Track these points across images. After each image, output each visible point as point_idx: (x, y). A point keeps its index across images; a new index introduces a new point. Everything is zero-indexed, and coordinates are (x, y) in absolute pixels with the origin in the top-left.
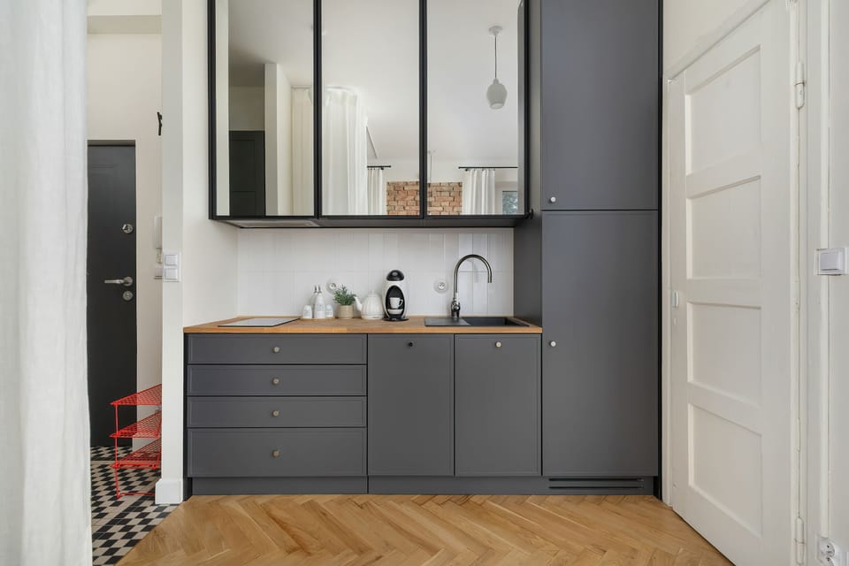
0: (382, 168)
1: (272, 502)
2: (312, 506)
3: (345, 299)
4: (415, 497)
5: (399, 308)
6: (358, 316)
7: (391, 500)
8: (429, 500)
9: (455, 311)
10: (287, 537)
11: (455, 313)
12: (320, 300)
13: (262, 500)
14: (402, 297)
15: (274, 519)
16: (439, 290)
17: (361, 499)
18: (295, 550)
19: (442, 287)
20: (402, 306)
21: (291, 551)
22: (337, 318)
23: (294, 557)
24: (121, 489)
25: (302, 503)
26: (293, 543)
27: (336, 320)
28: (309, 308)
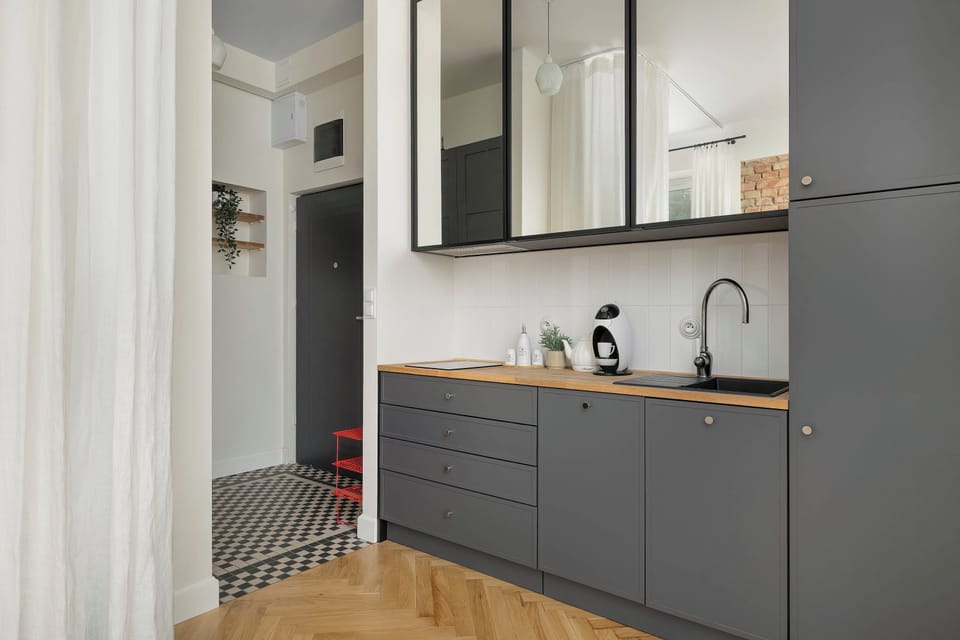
0: (732, 141)
1: (443, 568)
2: (476, 585)
3: (554, 343)
4: (594, 618)
5: (612, 357)
6: (568, 367)
7: (562, 610)
8: (611, 628)
9: (704, 365)
10: (431, 603)
11: (703, 371)
12: (524, 342)
13: (437, 562)
14: (614, 344)
15: (433, 583)
16: (686, 335)
17: (529, 596)
18: (426, 615)
19: (690, 330)
20: (615, 355)
21: (424, 615)
22: (545, 367)
23: (422, 622)
24: (344, 518)
25: (468, 578)
26: (431, 610)
27: (546, 370)
28: (512, 352)
